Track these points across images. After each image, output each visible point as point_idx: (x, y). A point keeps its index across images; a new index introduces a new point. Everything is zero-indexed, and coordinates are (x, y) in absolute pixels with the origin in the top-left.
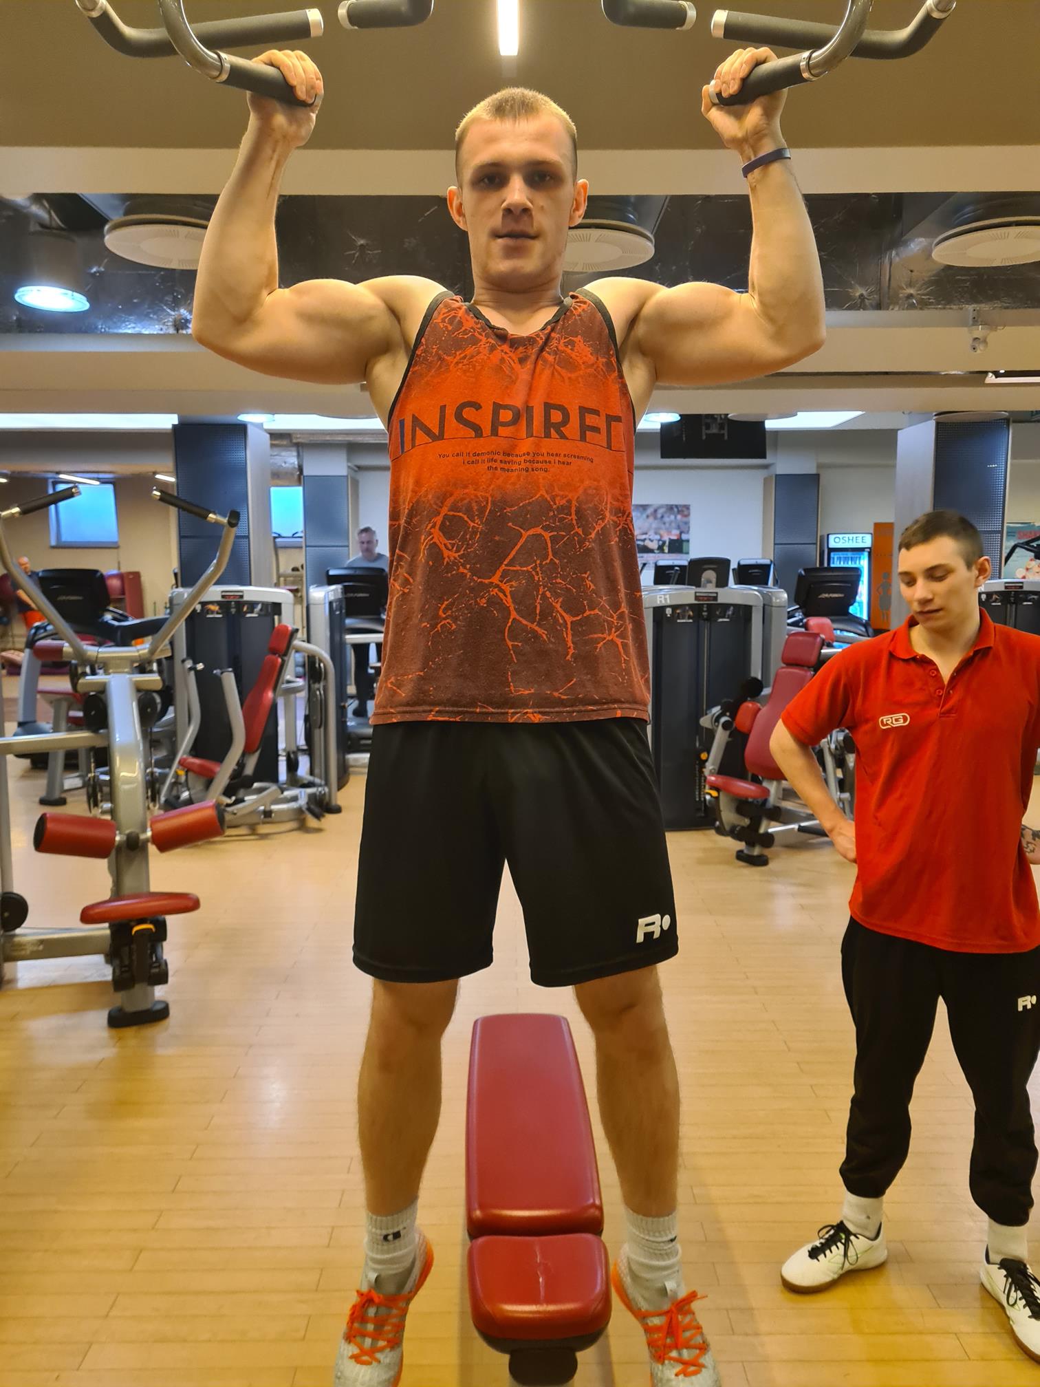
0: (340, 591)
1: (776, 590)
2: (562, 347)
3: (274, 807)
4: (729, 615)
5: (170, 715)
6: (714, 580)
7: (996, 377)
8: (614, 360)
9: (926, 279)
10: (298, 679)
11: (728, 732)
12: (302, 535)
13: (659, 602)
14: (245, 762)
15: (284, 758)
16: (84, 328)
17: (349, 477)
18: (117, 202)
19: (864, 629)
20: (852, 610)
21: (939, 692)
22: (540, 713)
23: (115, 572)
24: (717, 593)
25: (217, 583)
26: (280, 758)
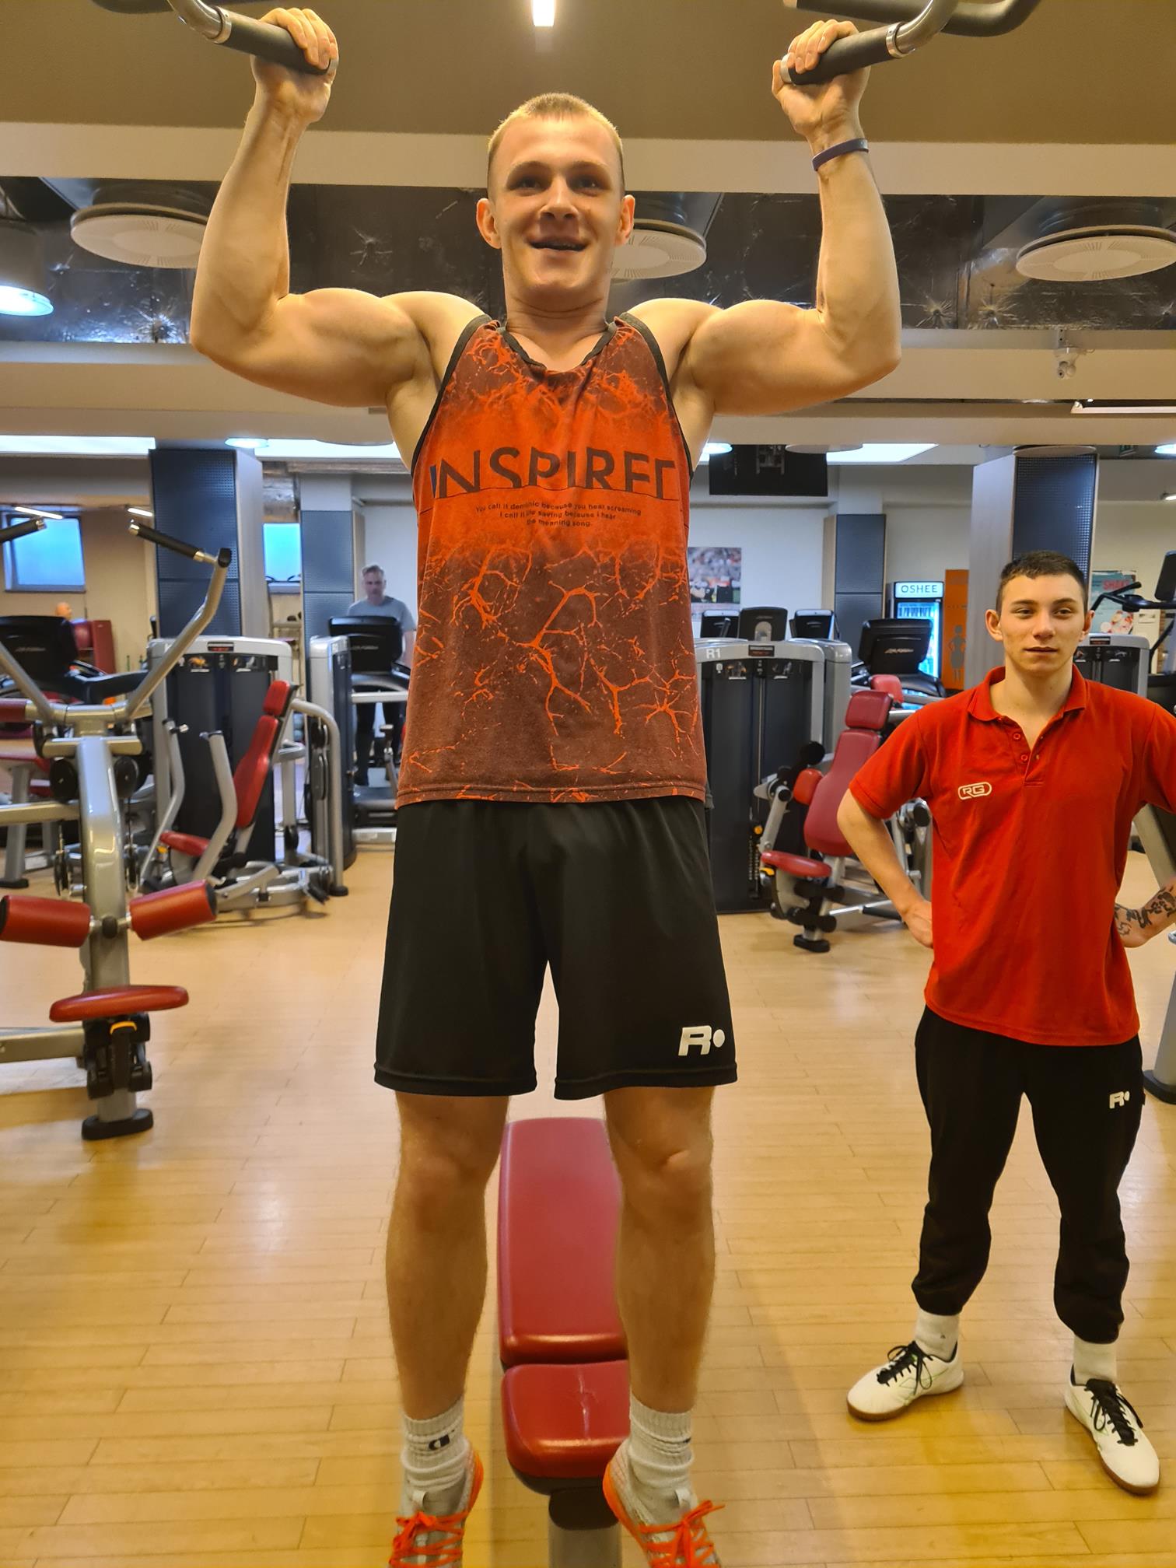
0: (345, 642)
1: (839, 643)
2: (605, 385)
3: (270, 889)
4: (786, 672)
5: (149, 784)
6: (769, 633)
7: (1084, 407)
8: (664, 397)
9: (1010, 294)
10: (297, 744)
11: (785, 803)
12: (300, 579)
13: (708, 657)
14: (236, 837)
15: (282, 834)
16: (46, 335)
17: (354, 512)
18: (84, 189)
19: (934, 688)
20: (921, 667)
21: (1024, 758)
22: (587, 791)
23: (81, 620)
24: (773, 647)
25: (204, 633)
26: (277, 834)
